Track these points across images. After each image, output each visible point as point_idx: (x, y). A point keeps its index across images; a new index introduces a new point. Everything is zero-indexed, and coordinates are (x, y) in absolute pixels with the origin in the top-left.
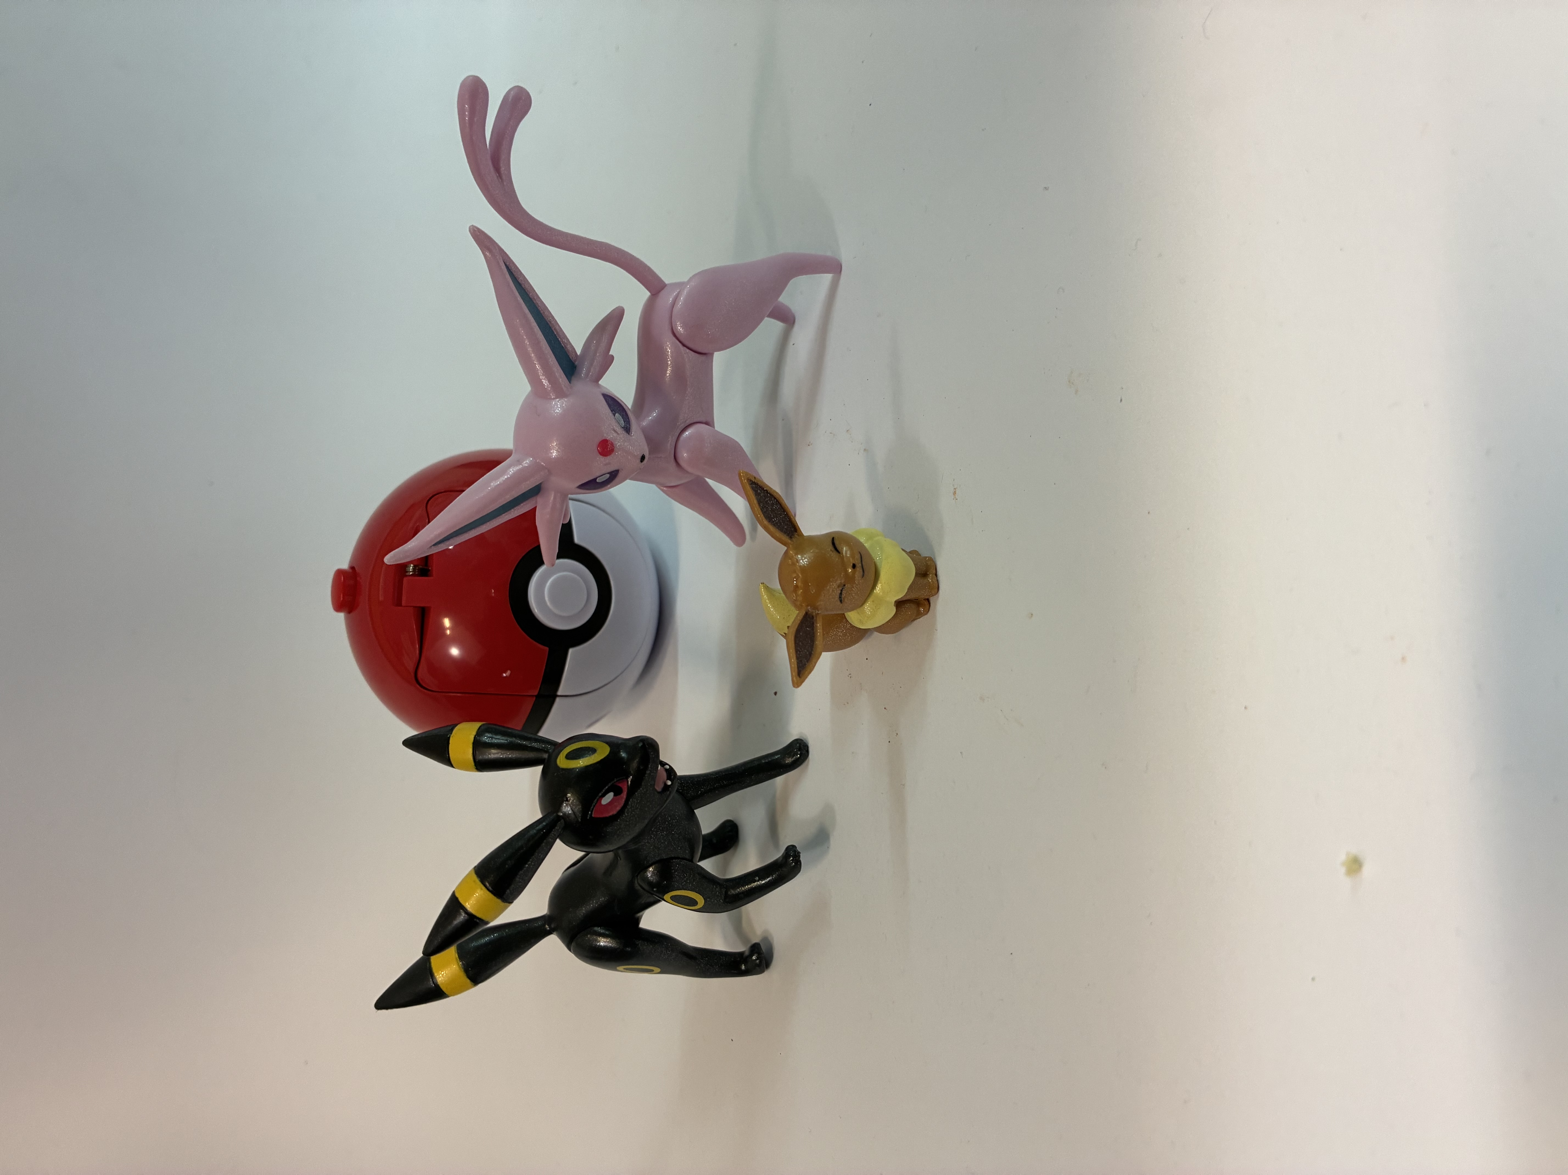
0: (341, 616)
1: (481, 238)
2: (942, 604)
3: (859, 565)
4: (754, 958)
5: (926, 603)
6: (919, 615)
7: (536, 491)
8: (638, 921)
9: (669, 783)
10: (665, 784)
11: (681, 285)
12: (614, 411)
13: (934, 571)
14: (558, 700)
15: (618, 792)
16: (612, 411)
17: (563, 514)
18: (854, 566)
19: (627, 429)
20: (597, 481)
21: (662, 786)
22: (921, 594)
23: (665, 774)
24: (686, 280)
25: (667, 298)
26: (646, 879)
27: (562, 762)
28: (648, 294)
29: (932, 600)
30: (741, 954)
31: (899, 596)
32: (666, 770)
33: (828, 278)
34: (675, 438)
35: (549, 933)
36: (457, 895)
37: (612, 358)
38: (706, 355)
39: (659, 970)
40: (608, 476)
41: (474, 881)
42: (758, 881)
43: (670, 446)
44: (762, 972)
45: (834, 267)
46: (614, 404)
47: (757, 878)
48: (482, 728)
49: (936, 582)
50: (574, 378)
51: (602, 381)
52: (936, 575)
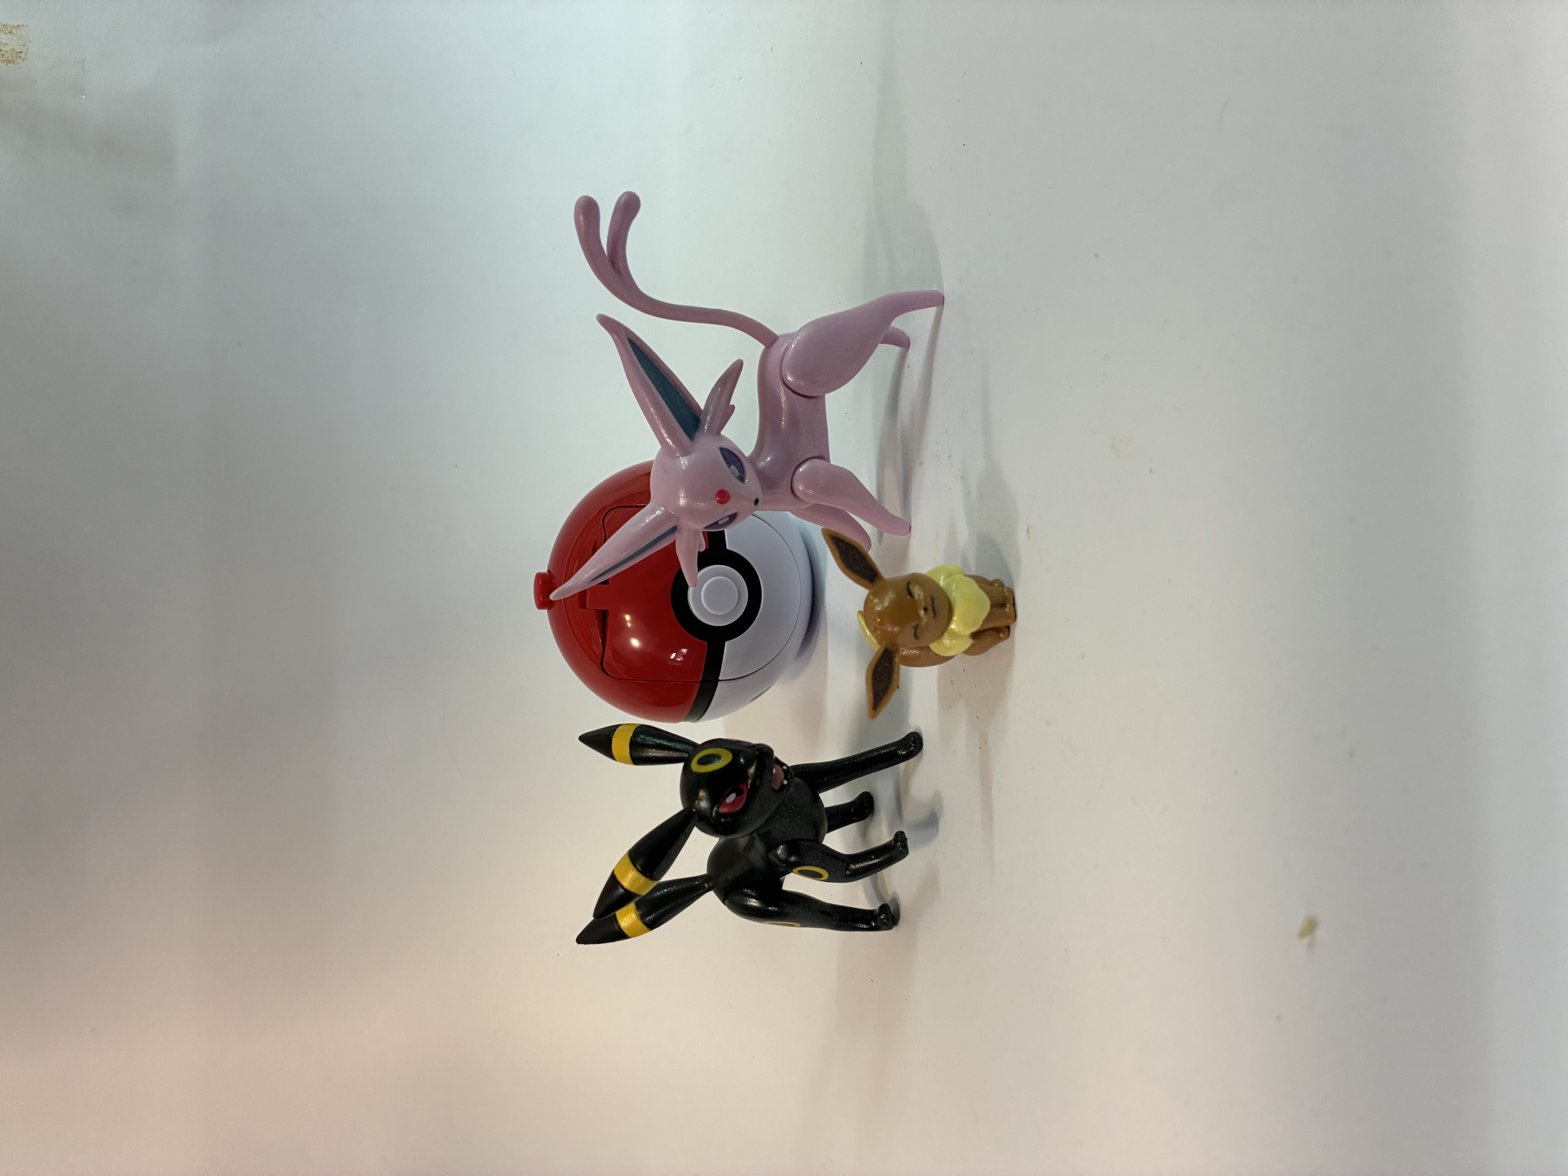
2: (1021, 629)
3: (930, 608)
4: (882, 917)
5: (1006, 630)
6: (1000, 640)
7: (674, 529)
8: (781, 884)
11: (790, 337)
12: (729, 464)
13: (1012, 602)
15: (739, 793)
16: (727, 464)
17: (698, 545)
18: (925, 609)
19: (742, 479)
20: (720, 523)
22: (1000, 623)
24: (794, 331)
25: (777, 350)
26: (777, 856)
28: (763, 347)
29: (1011, 626)
30: (871, 911)
31: (974, 629)
32: (784, 770)
33: (933, 310)
34: (791, 475)
37: (733, 407)
38: (815, 400)
39: (800, 925)
40: (728, 519)
41: (628, 863)
42: (874, 859)
43: (787, 481)
44: (891, 928)
45: (936, 300)
46: (731, 456)
47: (873, 857)
49: (1013, 612)
50: (697, 434)
51: (723, 433)
52: (1014, 605)
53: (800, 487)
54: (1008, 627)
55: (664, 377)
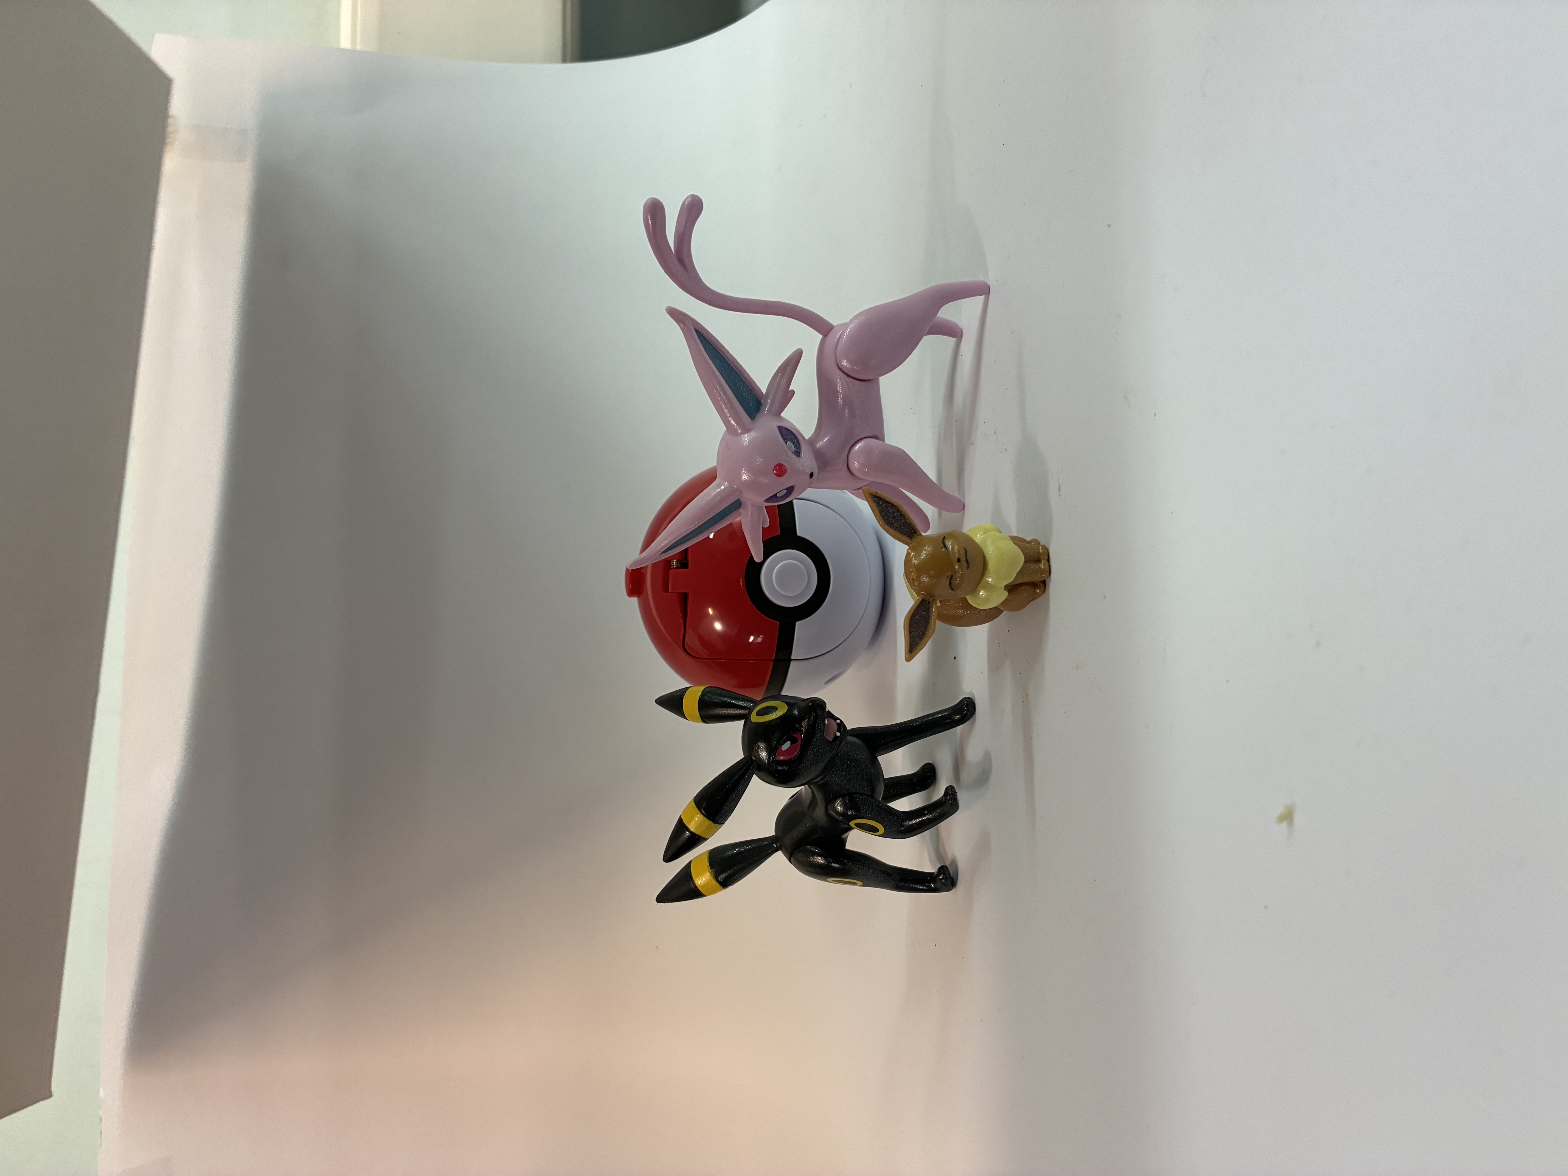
0: (635, 600)
1: (677, 315)
4: (943, 877)
5: (1041, 585)
6: (1037, 595)
7: (737, 504)
8: (843, 842)
9: (838, 734)
10: (836, 735)
11: (844, 325)
12: (786, 440)
13: (1047, 558)
14: (792, 663)
15: (794, 742)
16: (784, 440)
17: (761, 521)
18: (959, 561)
19: (798, 453)
20: (778, 495)
21: (833, 736)
22: (1037, 578)
23: (836, 727)
24: (847, 320)
25: (833, 339)
26: (836, 811)
27: (754, 718)
28: (821, 336)
29: (1047, 581)
30: (932, 874)
31: (1009, 582)
32: (838, 724)
33: (980, 300)
34: (846, 452)
35: (777, 850)
36: (682, 817)
37: (793, 392)
38: (870, 383)
39: (862, 883)
40: (786, 491)
41: (693, 807)
42: (927, 814)
43: (843, 458)
45: (982, 290)
46: (789, 434)
47: (926, 812)
48: (706, 690)
49: (1047, 567)
50: (758, 415)
51: (782, 415)
52: (1048, 560)
53: (855, 465)
54: (1044, 582)
55: (728, 364)
